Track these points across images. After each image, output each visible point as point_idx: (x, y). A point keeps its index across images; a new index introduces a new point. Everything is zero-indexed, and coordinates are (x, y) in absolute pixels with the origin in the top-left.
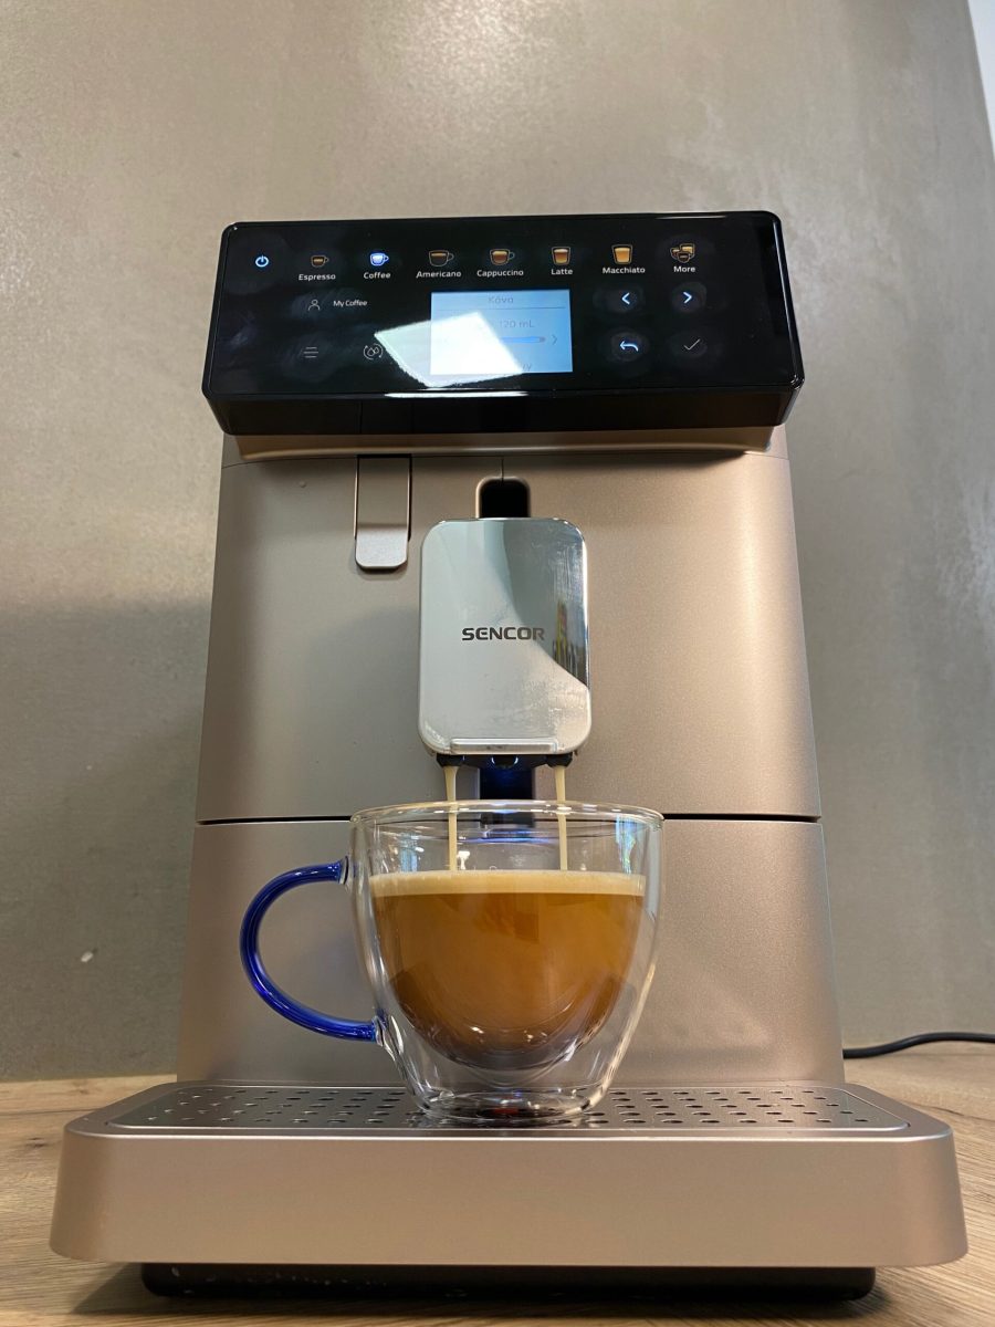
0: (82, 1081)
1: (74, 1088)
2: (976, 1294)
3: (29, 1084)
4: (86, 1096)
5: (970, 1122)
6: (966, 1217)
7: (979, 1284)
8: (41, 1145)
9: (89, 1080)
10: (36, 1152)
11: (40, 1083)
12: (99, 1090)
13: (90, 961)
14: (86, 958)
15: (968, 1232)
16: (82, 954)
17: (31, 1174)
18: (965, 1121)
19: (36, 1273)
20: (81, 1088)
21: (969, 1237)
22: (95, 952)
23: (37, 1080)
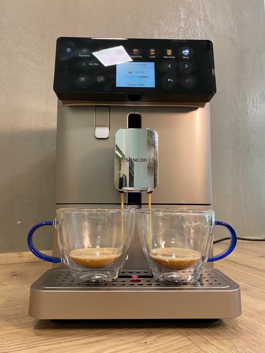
0: (19, 253)
1: (18, 255)
2: (246, 319)
3: (6, 254)
4: (23, 258)
5: (239, 265)
6: (241, 295)
7: (246, 316)
8: (15, 275)
9: (21, 252)
10: (15, 277)
11: (9, 253)
12: (25, 256)
13: (20, 223)
14: (19, 222)
15: (241, 300)
16: (18, 222)
17: (16, 285)
18: (238, 265)
19: (27, 316)
20: (20, 255)
21: (241, 301)
22: (21, 221)
23: (8, 253)
